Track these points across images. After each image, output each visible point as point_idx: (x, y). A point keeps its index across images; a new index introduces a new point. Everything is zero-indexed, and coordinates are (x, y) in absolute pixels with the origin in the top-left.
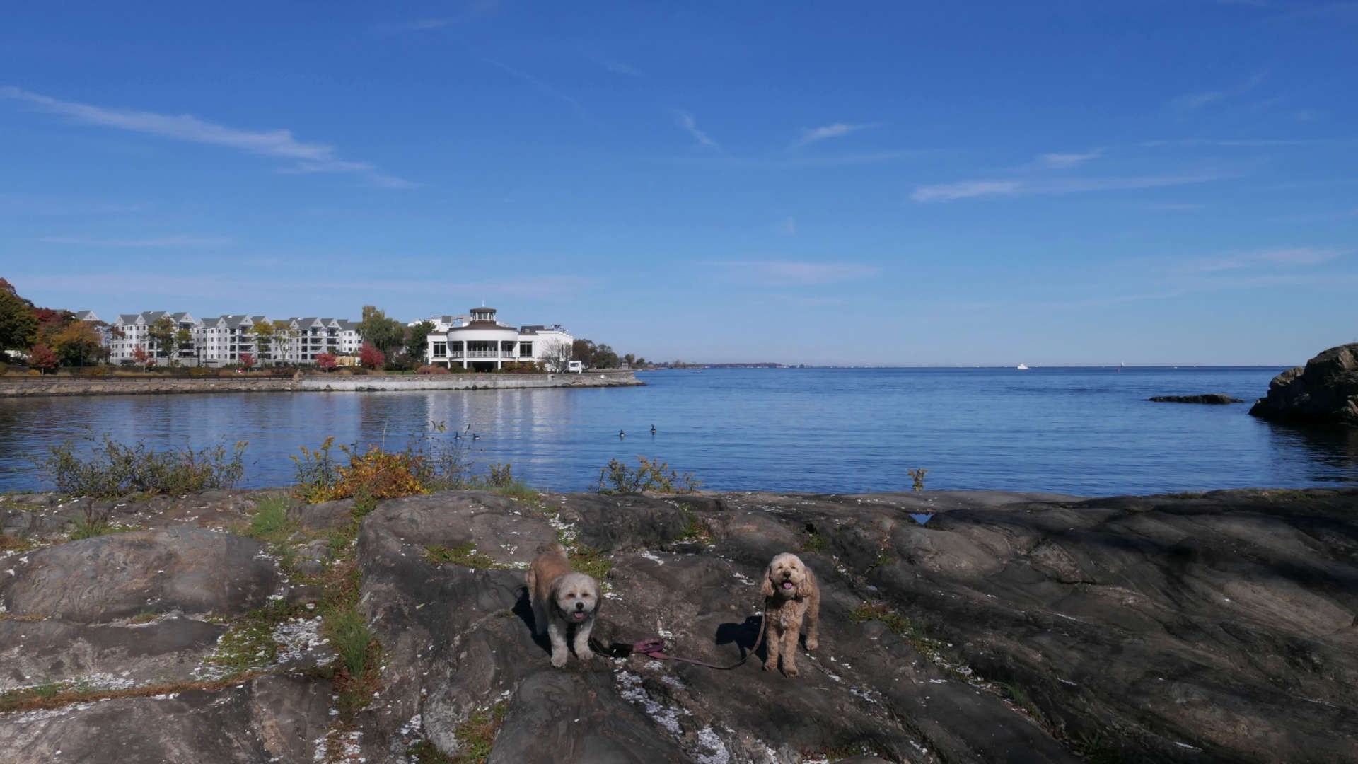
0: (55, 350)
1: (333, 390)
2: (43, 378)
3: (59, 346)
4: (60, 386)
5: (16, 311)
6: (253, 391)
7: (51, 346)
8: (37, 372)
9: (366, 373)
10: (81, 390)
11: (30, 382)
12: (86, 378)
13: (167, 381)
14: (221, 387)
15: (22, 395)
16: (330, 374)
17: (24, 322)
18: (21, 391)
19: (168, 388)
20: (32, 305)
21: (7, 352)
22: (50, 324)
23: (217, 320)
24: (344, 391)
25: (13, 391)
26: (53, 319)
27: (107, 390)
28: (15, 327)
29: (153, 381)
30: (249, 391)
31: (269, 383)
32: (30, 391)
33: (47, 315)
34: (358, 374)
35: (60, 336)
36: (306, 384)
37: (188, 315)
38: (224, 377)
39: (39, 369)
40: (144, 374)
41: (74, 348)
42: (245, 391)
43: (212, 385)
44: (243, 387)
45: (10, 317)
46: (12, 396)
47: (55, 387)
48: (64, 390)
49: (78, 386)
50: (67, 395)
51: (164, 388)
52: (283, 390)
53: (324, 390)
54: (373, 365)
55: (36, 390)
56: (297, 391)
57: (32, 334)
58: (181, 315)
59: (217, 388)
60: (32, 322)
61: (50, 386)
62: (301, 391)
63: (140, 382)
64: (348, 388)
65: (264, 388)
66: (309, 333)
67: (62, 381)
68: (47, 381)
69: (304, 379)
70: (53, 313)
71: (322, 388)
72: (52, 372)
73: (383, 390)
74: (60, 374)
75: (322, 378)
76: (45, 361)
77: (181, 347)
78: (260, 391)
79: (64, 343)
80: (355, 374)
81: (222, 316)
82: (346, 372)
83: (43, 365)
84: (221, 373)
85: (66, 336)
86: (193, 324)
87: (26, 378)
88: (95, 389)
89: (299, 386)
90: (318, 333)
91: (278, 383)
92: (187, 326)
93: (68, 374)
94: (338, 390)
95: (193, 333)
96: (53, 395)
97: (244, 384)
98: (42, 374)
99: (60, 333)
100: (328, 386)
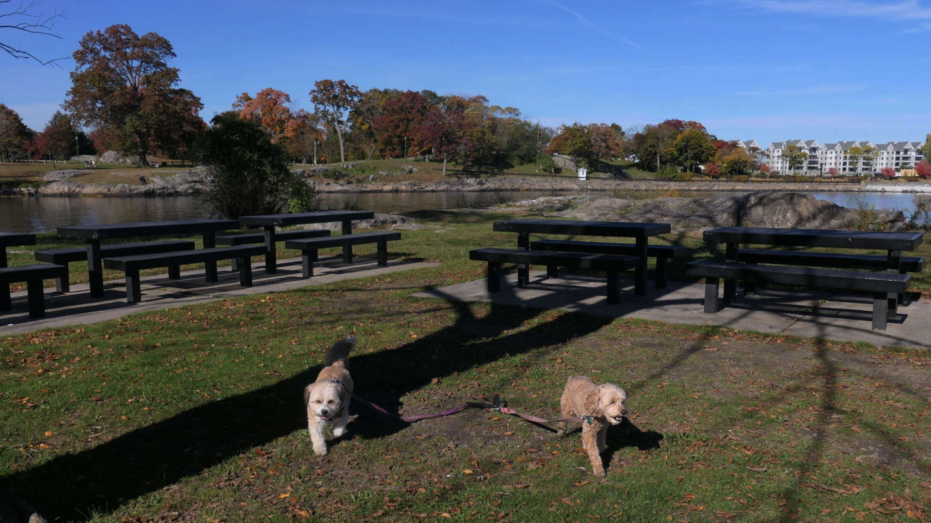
0: (725, 165)
1: (886, 192)
2: (711, 181)
3: (728, 163)
4: (719, 186)
5: (704, 143)
6: (833, 191)
7: (723, 163)
8: (709, 178)
9: (918, 181)
10: (730, 188)
11: (704, 183)
12: (735, 181)
13: (780, 184)
14: (813, 188)
15: (699, 190)
16: (889, 181)
17: (708, 149)
18: (698, 188)
19: (781, 188)
20: (716, 138)
21: (700, 166)
22: (723, 150)
23: (836, 145)
24: (894, 192)
25: (694, 188)
26: (725, 147)
27: (744, 189)
28: (703, 152)
29: (772, 184)
30: (830, 191)
31: (844, 186)
32: (703, 188)
33: (722, 144)
34: (912, 181)
35: (728, 157)
36: (869, 187)
37: (816, 142)
38: (816, 182)
39: (710, 176)
40: (768, 179)
41: (736, 164)
42: (827, 191)
43: (807, 187)
44: (826, 189)
45: (700, 146)
46: (694, 191)
47: (716, 186)
48: (721, 188)
49: (728, 186)
50: (723, 191)
51: (778, 188)
52: (853, 191)
53: (880, 192)
54: (924, 175)
55: (706, 188)
56: (862, 191)
57: (712, 156)
58: (811, 142)
59: (810, 189)
60: (712, 149)
61: (714, 185)
62: (864, 191)
63: (764, 184)
64: (898, 190)
65: (840, 189)
66: (902, 153)
67: (721, 183)
68: (713, 183)
69: (868, 184)
70: (726, 143)
71: (879, 190)
72: (717, 178)
73: (922, 192)
74: (721, 179)
75: (880, 183)
76: (713, 171)
77: (810, 163)
78: (837, 191)
79: (731, 161)
80: (909, 181)
81: (839, 142)
82: (901, 180)
83: (712, 174)
84: (815, 180)
85: (732, 157)
86: (818, 148)
87: (702, 181)
88: (738, 188)
89: (864, 189)
90: (909, 153)
91: (850, 186)
92: (814, 150)
93: (725, 179)
94: (889, 192)
95: (818, 153)
96: (715, 190)
97: (827, 186)
98: (711, 179)
99: (730, 155)
100: (883, 189)
